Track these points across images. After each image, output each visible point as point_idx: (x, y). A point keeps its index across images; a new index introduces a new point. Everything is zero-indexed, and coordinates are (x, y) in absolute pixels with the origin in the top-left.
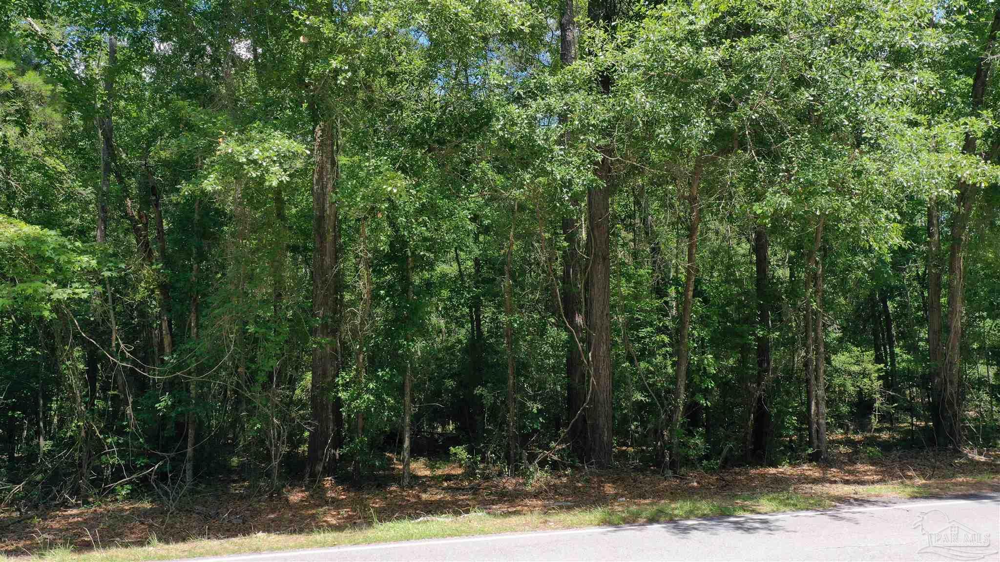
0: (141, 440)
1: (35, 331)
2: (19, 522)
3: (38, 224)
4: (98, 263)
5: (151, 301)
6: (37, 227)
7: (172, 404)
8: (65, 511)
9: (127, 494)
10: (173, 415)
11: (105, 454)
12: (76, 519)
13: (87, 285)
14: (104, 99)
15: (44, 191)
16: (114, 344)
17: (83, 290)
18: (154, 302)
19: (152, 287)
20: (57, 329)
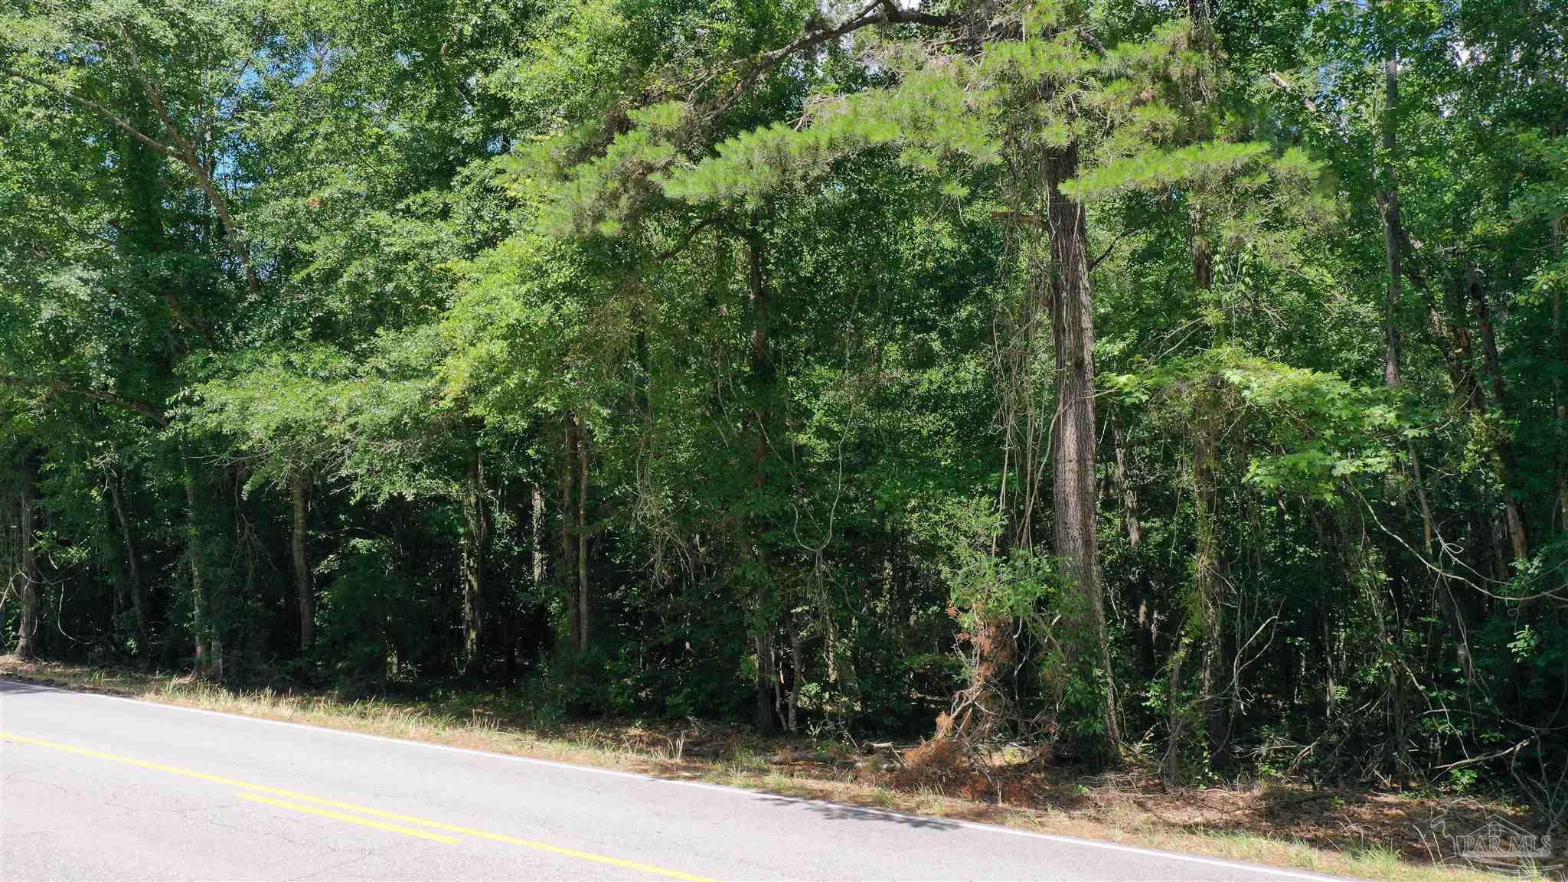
0: (1486, 700)
1: (1309, 521)
2: (1314, 799)
3: (1308, 367)
4: (1398, 417)
5: (1487, 473)
6: (1306, 371)
7: (1537, 646)
8: (1377, 796)
9: (1470, 784)
10: (1541, 663)
11: (1429, 716)
12: (1394, 812)
13: (1384, 452)
14: (1387, 161)
15: (1307, 318)
16: (1428, 543)
17: (1378, 459)
18: (1491, 475)
19: (1486, 449)
20: (1342, 521)
